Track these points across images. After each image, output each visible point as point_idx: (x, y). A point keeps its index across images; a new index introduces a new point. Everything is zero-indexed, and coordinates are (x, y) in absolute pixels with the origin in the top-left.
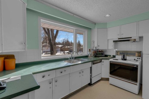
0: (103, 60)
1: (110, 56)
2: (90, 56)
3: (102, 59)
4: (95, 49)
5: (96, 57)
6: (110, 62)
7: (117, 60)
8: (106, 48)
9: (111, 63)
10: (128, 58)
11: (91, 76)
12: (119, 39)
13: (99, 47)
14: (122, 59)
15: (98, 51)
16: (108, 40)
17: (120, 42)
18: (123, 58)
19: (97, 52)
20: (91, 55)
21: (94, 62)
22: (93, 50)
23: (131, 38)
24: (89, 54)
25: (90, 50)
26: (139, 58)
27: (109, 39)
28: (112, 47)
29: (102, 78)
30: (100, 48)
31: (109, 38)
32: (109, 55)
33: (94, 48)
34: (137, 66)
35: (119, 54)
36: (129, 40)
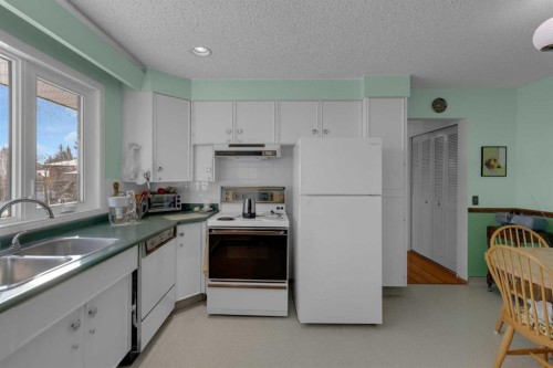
0: (180, 229)
1: (201, 206)
2: (118, 215)
3: (179, 223)
4: (141, 181)
5: (146, 215)
6: (210, 230)
7: (231, 219)
8: (188, 178)
9: (214, 232)
10: (260, 208)
11: (135, 314)
12: (231, 146)
13: (159, 175)
14: (244, 216)
15: (156, 190)
16: (195, 146)
17: (234, 158)
18: (246, 212)
19: (153, 193)
20: (124, 210)
21: (149, 243)
22: (132, 185)
23: (263, 146)
24: (112, 209)
25: (116, 186)
26: (280, 206)
27: (197, 143)
28: (210, 175)
29: (177, 303)
30: (166, 178)
31: (198, 139)
32: (196, 205)
33: (136, 176)
34: (286, 232)
35: (230, 197)
36: (259, 153)
